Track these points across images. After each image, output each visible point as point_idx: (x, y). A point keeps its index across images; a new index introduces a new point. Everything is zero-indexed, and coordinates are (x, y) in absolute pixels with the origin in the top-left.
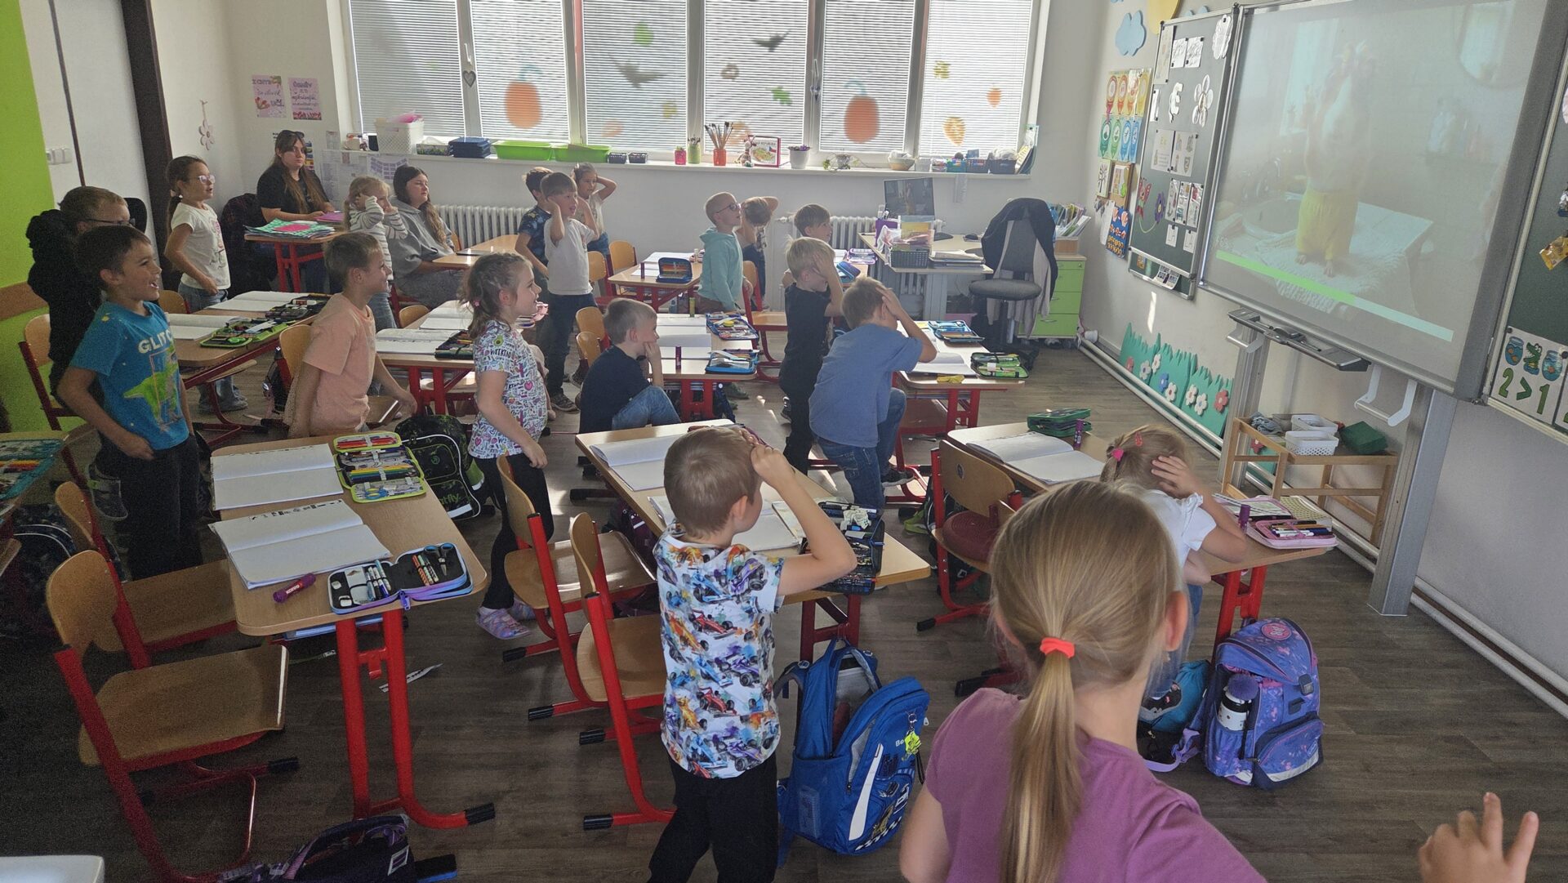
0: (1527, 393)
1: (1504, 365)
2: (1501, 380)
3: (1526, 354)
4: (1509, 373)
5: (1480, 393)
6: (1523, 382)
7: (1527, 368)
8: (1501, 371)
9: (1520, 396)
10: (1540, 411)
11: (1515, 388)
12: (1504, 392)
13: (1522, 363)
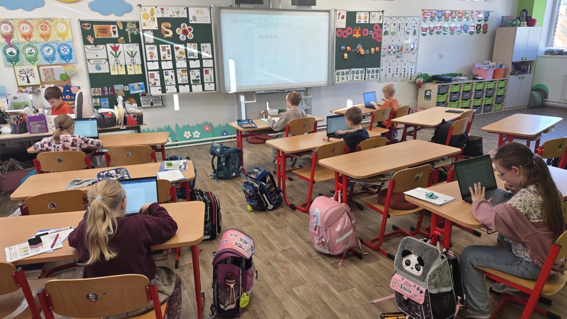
0: (343, 78)
1: (336, 77)
2: (337, 79)
3: (341, 73)
4: (338, 78)
5: (333, 83)
6: (342, 77)
7: (342, 75)
8: (336, 78)
9: (342, 80)
10: (347, 80)
11: (340, 79)
12: (338, 80)
13: (340, 75)
